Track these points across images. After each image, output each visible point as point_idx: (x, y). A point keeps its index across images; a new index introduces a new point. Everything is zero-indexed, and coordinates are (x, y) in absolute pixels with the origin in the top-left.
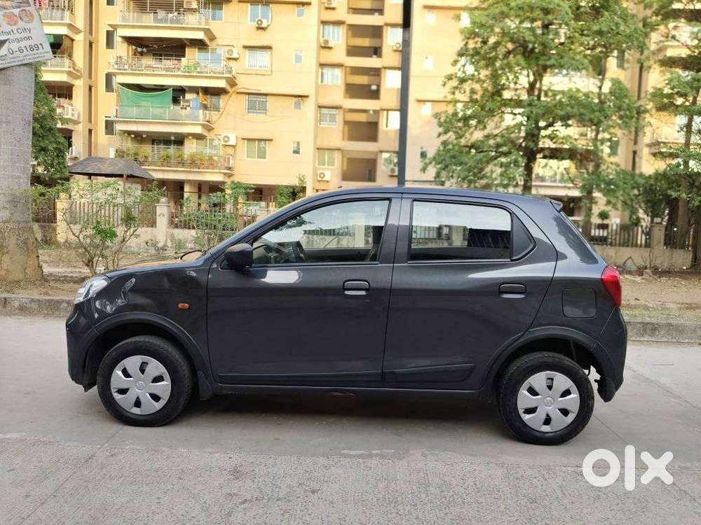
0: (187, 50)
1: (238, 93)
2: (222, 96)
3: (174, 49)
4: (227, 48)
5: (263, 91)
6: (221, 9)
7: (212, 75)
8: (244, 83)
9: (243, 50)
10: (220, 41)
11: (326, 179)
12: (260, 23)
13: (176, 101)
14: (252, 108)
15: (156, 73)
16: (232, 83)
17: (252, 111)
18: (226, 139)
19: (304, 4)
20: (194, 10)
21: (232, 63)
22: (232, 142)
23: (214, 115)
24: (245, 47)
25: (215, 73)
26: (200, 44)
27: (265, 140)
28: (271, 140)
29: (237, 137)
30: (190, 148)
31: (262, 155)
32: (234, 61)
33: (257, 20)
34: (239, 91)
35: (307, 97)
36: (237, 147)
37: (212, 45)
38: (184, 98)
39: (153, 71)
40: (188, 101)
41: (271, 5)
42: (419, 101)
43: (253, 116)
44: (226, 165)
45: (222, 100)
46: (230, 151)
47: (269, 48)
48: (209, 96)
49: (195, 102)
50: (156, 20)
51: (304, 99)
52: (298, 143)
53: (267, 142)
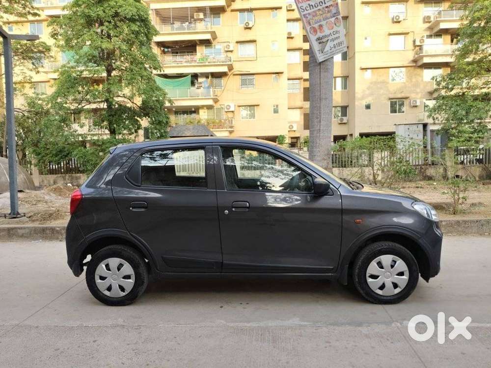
0: (198, 48)
1: (234, 75)
2: (223, 78)
3: (189, 47)
4: (225, 44)
5: (252, 72)
6: (219, 17)
7: (219, 63)
8: (238, 68)
9: (237, 44)
10: (219, 39)
11: (294, 129)
12: (247, 24)
13: (193, 84)
14: (244, 83)
15: (179, 65)
16: (231, 68)
17: (243, 86)
18: (228, 107)
19: (276, 9)
20: (201, 20)
21: (229, 54)
22: (232, 109)
23: (218, 91)
24: (237, 42)
25: (220, 62)
26: (207, 43)
27: (254, 106)
28: (258, 105)
29: (235, 106)
30: (203, 115)
31: (253, 116)
32: (230, 53)
33: (245, 22)
34: (234, 73)
35: (282, 73)
36: (235, 113)
37: (214, 43)
38: (197, 81)
39: (178, 64)
40: (201, 83)
41: (254, 11)
42: (362, 69)
43: (245, 89)
44: (230, 125)
45: (223, 81)
46: (230, 115)
47: (254, 41)
48: (214, 79)
49: (206, 83)
50: (173, 29)
51: (280, 75)
52: (277, 106)
53: (255, 107)
